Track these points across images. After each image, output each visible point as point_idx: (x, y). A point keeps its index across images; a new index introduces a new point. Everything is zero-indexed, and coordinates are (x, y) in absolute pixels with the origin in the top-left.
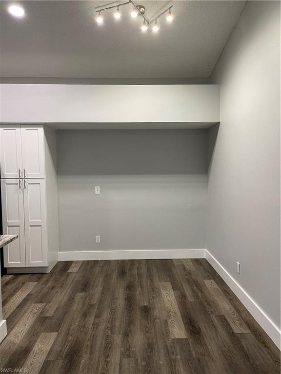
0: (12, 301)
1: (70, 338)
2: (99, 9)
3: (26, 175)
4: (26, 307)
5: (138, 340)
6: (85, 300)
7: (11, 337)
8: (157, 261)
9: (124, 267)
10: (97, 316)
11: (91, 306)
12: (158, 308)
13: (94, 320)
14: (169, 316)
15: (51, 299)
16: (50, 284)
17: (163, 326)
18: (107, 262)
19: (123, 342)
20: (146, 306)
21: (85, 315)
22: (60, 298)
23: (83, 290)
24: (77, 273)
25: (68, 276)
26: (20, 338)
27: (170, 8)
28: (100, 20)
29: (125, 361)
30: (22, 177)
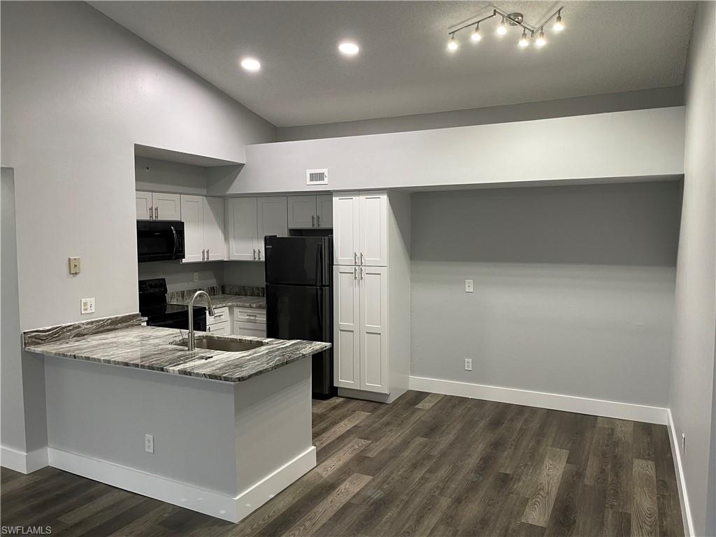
0: (333, 430)
1: (386, 486)
2: (452, 30)
3: (363, 261)
4: (347, 440)
5: (472, 510)
6: (424, 448)
7: (319, 470)
8: (579, 416)
9: (503, 414)
10: (430, 471)
11: (428, 457)
12: (524, 482)
13: (424, 474)
14: (536, 494)
15: (381, 438)
16: (384, 419)
17: (517, 504)
18: (481, 403)
19: (449, 507)
20: (507, 474)
21: (415, 466)
22: (392, 438)
23: (426, 435)
24: (428, 410)
25: (413, 413)
26: (329, 473)
27: (560, 10)
28: (453, 47)
29: (442, 527)
30: (358, 264)
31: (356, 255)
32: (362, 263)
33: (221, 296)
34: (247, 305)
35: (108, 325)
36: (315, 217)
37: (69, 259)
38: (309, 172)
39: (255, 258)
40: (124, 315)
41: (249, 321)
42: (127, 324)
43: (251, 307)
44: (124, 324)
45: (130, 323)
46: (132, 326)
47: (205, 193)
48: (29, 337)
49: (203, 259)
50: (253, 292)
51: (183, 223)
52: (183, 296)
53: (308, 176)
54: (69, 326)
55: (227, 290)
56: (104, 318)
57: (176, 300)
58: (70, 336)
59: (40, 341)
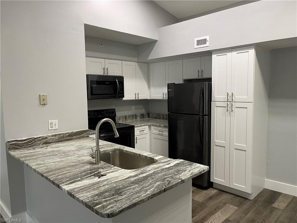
16: (250, 215)
24: (283, 210)
25: (272, 211)
30: (230, 101)
31: (228, 94)
32: (232, 100)
33: (147, 119)
34: (158, 125)
35: (66, 137)
36: (200, 71)
37: (40, 95)
38: (196, 40)
39: (164, 98)
40: (76, 131)
41: (159, 134)
42: (80, 136)
43: (160, 126)
44: (78, 136)
45: (81, 136)
46: (83, 137)
47: (136, 60)
48: (10, 145)
49: (135, 98)
50: (164, 117)
51: (123, 77)
52: (126, 119)
53: (196, 42)
54: (39, 138)
55: (151, 115)
56: (64, 132)
57: (122, 121)
58: (40, 143)
59: (18, 147)
